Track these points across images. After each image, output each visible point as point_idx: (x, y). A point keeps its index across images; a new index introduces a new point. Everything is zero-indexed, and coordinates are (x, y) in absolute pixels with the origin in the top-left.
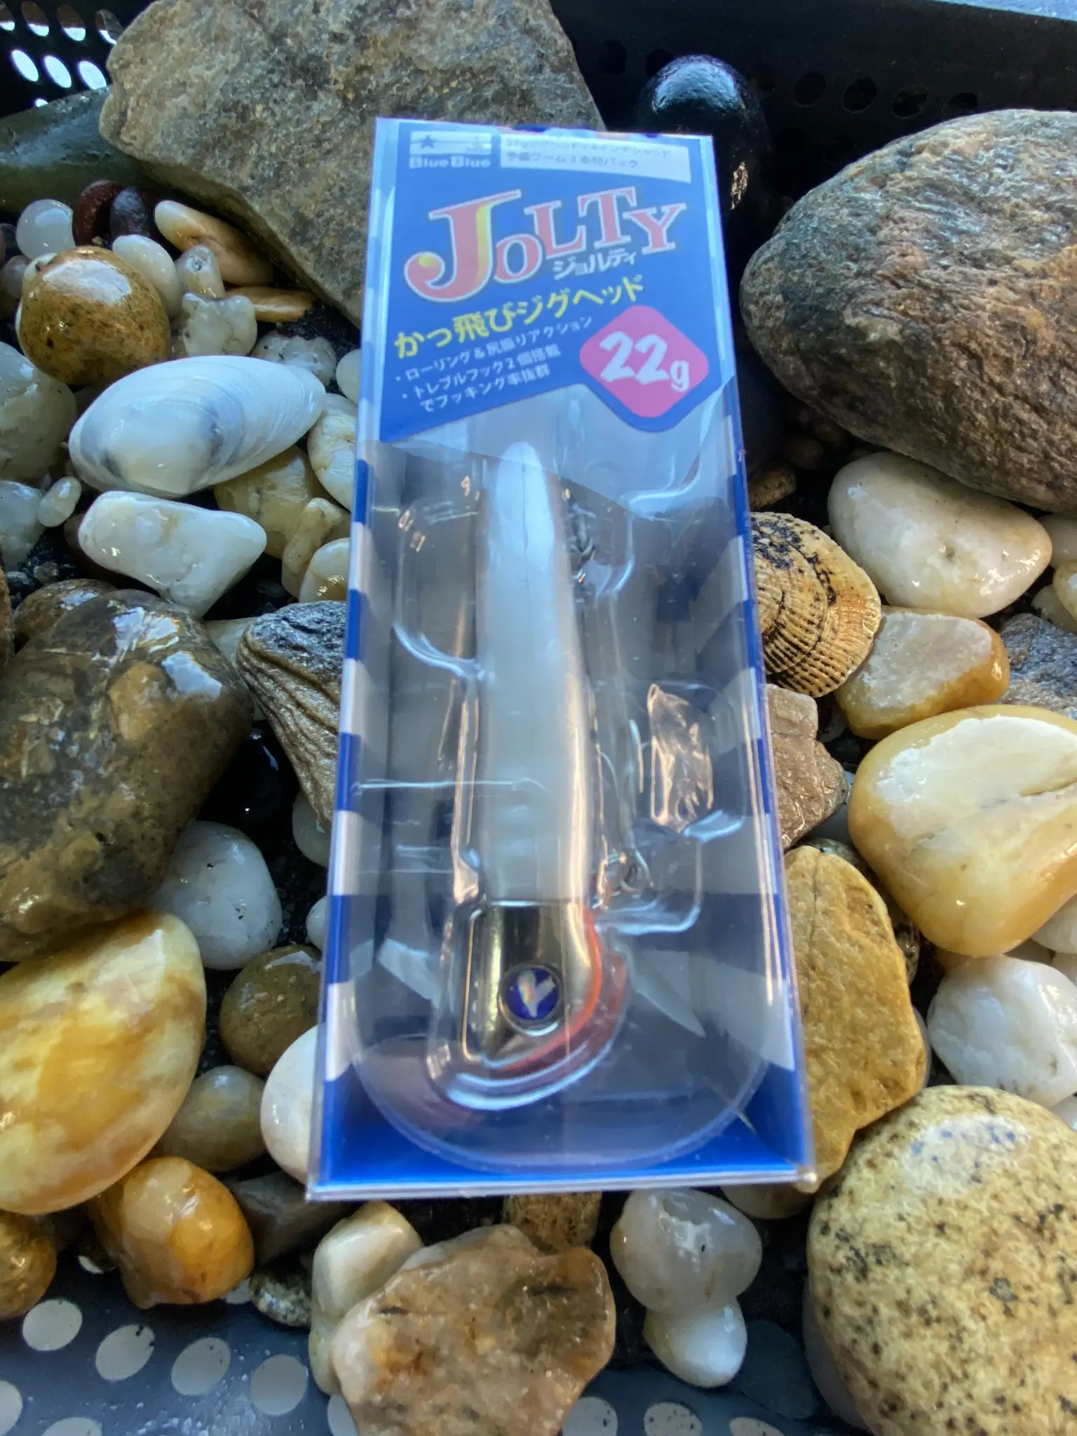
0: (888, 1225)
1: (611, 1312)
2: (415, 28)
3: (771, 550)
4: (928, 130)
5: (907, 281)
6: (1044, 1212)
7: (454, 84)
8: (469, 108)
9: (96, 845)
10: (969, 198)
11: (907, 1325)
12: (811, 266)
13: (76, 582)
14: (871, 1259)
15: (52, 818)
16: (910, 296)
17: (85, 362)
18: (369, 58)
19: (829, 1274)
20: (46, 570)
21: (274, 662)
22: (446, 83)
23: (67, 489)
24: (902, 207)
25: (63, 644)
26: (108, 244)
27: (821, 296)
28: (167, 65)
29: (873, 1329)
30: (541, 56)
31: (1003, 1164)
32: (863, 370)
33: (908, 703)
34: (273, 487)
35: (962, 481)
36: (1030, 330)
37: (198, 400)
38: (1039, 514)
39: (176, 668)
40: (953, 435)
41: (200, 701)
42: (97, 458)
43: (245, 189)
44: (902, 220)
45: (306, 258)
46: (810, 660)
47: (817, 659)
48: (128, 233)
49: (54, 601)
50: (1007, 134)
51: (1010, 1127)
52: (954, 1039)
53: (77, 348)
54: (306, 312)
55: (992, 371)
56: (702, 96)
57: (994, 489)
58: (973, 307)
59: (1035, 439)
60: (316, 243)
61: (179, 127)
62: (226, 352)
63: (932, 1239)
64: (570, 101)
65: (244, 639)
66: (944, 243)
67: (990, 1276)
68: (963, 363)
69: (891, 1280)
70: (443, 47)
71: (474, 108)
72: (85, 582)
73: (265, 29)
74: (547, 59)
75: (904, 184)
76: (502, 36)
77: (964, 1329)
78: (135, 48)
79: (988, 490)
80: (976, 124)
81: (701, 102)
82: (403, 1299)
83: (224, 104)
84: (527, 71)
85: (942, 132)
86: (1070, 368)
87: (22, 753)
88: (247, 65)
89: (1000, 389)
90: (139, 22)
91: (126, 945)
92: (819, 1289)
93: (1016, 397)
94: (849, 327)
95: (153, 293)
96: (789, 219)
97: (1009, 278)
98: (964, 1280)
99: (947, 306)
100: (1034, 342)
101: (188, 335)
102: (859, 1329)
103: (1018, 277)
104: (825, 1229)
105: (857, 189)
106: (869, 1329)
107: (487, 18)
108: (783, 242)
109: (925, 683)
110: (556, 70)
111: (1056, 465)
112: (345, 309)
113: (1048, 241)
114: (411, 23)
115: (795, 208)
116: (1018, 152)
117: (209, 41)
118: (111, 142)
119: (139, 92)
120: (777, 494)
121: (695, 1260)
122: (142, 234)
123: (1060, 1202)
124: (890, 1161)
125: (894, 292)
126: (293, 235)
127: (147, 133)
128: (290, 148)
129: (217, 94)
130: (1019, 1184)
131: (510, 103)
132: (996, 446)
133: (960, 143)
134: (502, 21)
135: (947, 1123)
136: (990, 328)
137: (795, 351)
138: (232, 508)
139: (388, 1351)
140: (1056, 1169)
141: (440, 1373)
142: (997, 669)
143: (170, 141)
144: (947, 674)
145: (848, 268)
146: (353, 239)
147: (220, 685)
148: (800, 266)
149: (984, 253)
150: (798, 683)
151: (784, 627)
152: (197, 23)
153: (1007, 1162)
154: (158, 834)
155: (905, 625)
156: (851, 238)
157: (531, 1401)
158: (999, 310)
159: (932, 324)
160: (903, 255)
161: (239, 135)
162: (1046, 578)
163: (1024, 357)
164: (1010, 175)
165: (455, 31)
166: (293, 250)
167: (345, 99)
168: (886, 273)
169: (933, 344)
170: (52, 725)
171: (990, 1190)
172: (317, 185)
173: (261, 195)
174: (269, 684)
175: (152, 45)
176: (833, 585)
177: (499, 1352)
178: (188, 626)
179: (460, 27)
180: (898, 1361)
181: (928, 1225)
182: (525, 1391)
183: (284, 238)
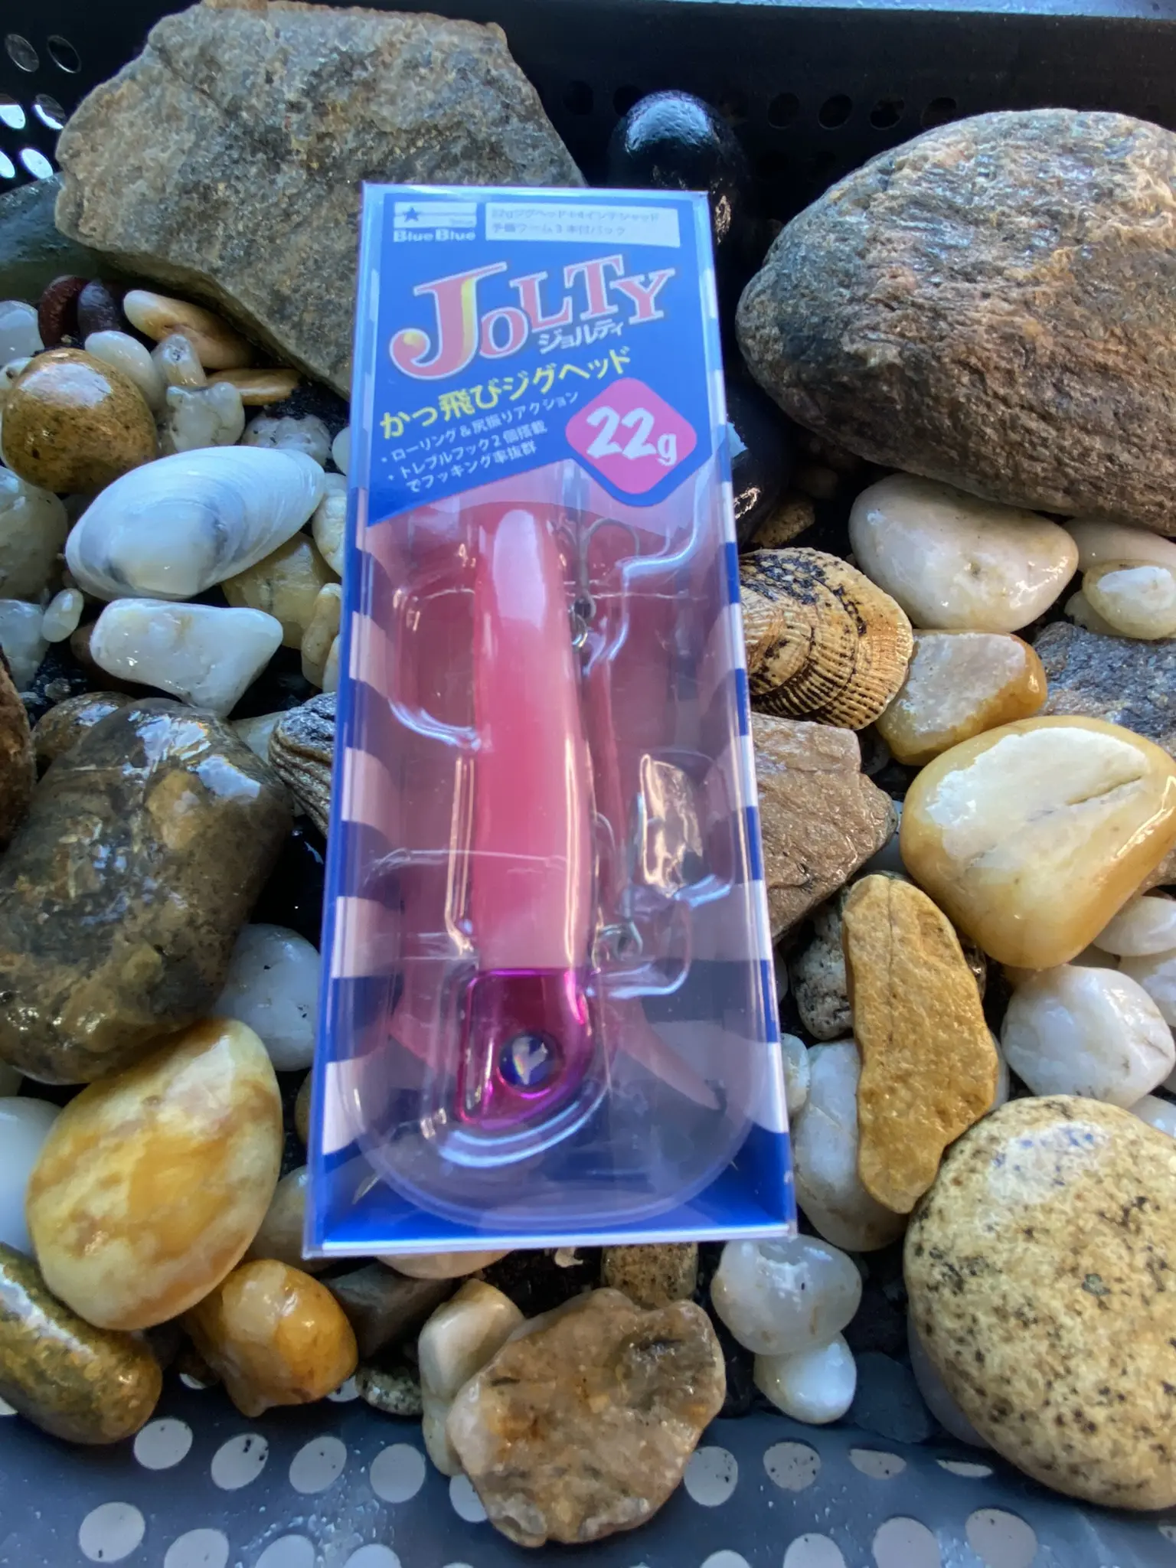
0: (978, 1237)
1: (719, 1359)
2: (374, 89)
3: (796, 587)
4: (907, 144)
5: (901, 302)
6: (1128, 1205)
7: (420, 143)
8: (438, 166)
9: (156, 956)
10: (954, 211)
11: (1007, 1331)
12: (803, 296)
13: (91, 696)
14: (966, 1271)
15: (109, 935)
16: (906, 317)
17: (74, 469)
18: (329, 124)
19: (926, 1292)
20: (58, 686)
21: (309, 756)
22: (412, 142)
23: (69, 602)
24: (887, 228)
25: (93, 761)
26: (79, 344)
27: (816, 325)
28: (120, 150)
29: (975, 1338)
30: (507, 106)
31: (1083, 1164)
32: (867, 395)
33: (949, 726)
34: (283, 577)
35: (980, 496)
36: (1028, 339)
37: (196, 497)
38: (1062, 520)
39: (213, 772)
40: (964, 452)
41: (241, 803)
42: (99, 567)
43: (216, 271)
44: (889, 240)
45: (287, 336)
46: (847, 693)
47: (853, 692)
48: (99, 329)
49: (71, 719)
50: (986, 141)
51: (1087, 1129)
52: (1028, 1053)
53: (64, 456)
54: (293, 392)
55: (995, 384)
56: (675, 134)
57: (1012, 500)
58: (968, 322)
59: (1046, 447)
60: (296, 319)
61: (139, 214)
62: (215, 443)
63: (1021, 1245)
64: (541, 149)
65: (275, 736)
66: (933, 260)
67: (1081, 1273)
68: (965, 379)
69: (986, 1288)
70: (405, 107)
71: (443, 166)
72: (99, 695)
73: (218, 104)
74: (513, 109)
75: (887, 204)
76: (464, 90)
77: (1061, 1326)
78: (85, 136)
79: (1006, 502)
80: (954, 133)
81: (675, 140)
82: (512, 1369)
83: (185, 185)
84: (494, 123)
85: (921, 145)
86: (1072, 372)
87: (67, 874)
88: (203, 143)
89: (1005, 401)
90: (86, 108)
91: (195, 1055)
92: (918, 1308)
93: (1022, 407)
94: (848, 354)
95: (134, 390)
96: (777, 247)
97: (1002, 289)
98: (1056, 1280)
99: (942, 324)
100: (1034, 350)
101: (175, 430)
102: (961, 1341)
103: (1009, 287)
104: (919, 1250)
105: (841, 213)
106: (969, 1338)
107: (447, 72)
108: (773, 274)
109: (963, 704)
110: (524, 119)
111: (1070, 471)
112: (333, 385)
113: (1037, 247)
114: (369, 85)
115: (780, 237)
116: (999, 158)
117: (161, 121)
118: (69, 235)
119: (94, 181)
120: (797, 528)
121: (796, 1299)
122: (113, 328)
123: (1142, 1194)
124: (975, 1177)
125: (888, 315)
126: (271, 314)
127: (106, 223)
128: (258, 225)
129: (176, 176)
130: (1100, 1181)
131: (480, 156)
132: (1007, 458)
133: (939, 156)
134: (463, 73)
135: (1026, 1134)
136: (988, 341)
137: (798, 383)
138: (243, 604)
139: (504, 1420)
140: (1135, 1163)
141: (557, 1436)
142: (1033, 681)
143: (131, 230)
144: (983, 693)
145: (841, 295)
146: (333, 311)
147: (258, 785)
148: (792, 297)
149: (974, 266)
150: (837, 717)
151: (816, 663)
152: (146, 105)
153: (1086, 1161)
154: (215, 939)
155: (938, 646)
156: (841, 264)
157: (651, 1452)
158: (994, 323)
159: (930, 343)
160: (894, 277)
161: (203, 216)
162: (1076, 584)
163: (1025, 367)
164: (993, 183)
165: (415, 89)
166: (272, 328)
167: (309, 169)
168: (879, 296)
169: (934, 363)
170: (94, 844)
171: (1073, 1191)
172: (290, 259)
173: (233, 276)
174: (305, 779)
175: (100, 131)
176: (861, 615)
177: (613, 1409)
178: (217, 729)
179: (420, 84)
180: (1001, 1365)
181: (1016, 1231)
182: (643, 1444)
183: (261, 317)
